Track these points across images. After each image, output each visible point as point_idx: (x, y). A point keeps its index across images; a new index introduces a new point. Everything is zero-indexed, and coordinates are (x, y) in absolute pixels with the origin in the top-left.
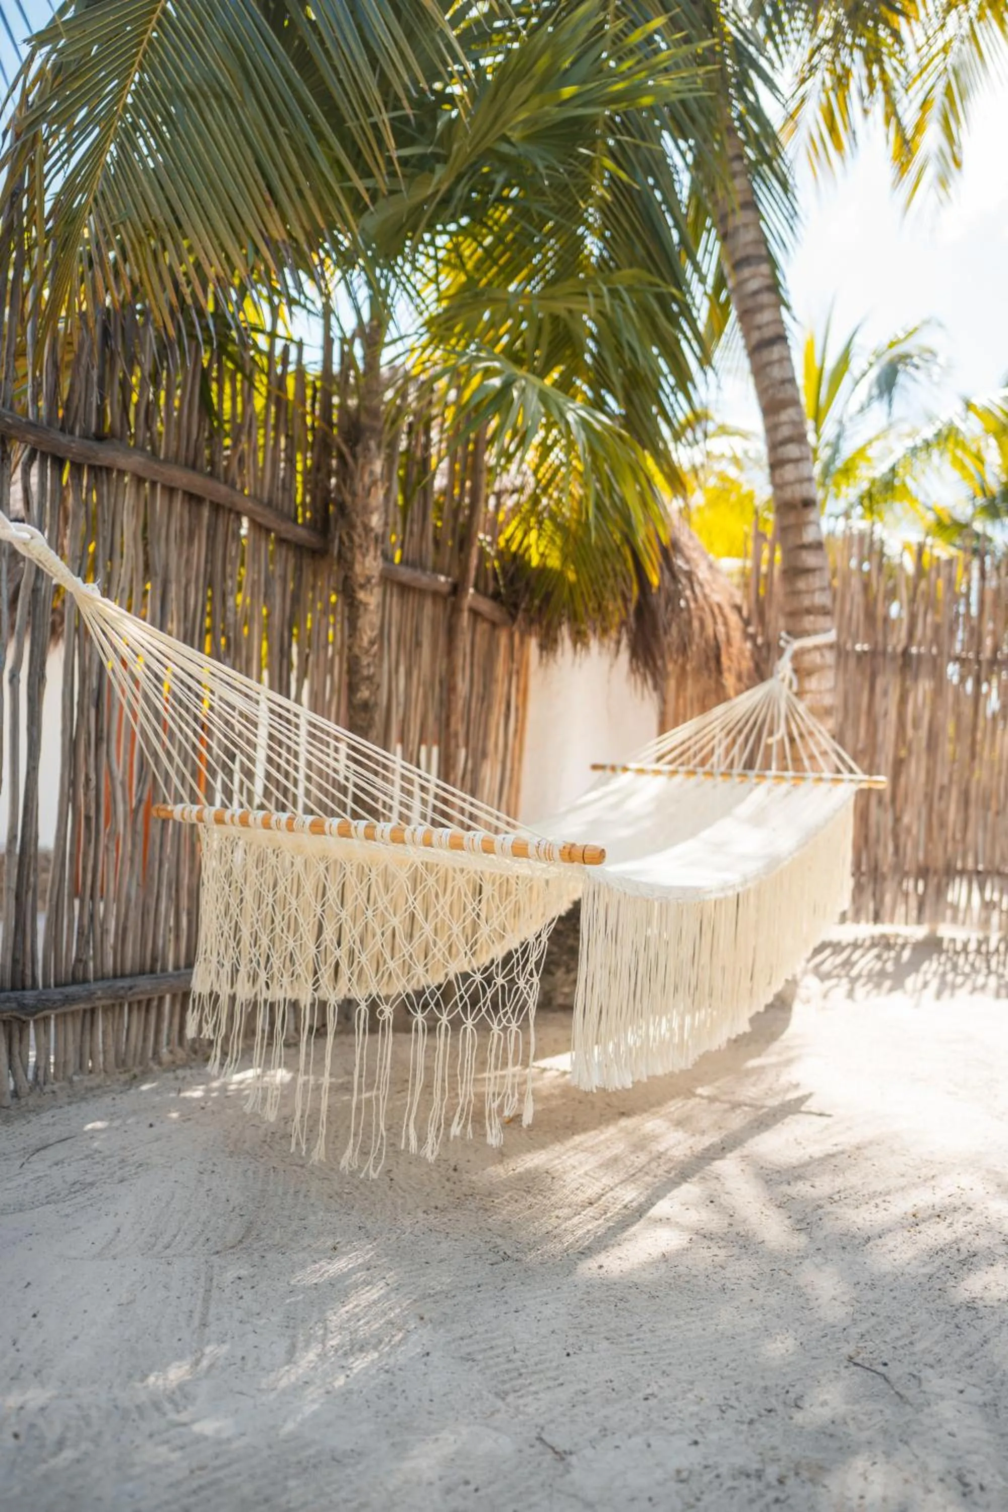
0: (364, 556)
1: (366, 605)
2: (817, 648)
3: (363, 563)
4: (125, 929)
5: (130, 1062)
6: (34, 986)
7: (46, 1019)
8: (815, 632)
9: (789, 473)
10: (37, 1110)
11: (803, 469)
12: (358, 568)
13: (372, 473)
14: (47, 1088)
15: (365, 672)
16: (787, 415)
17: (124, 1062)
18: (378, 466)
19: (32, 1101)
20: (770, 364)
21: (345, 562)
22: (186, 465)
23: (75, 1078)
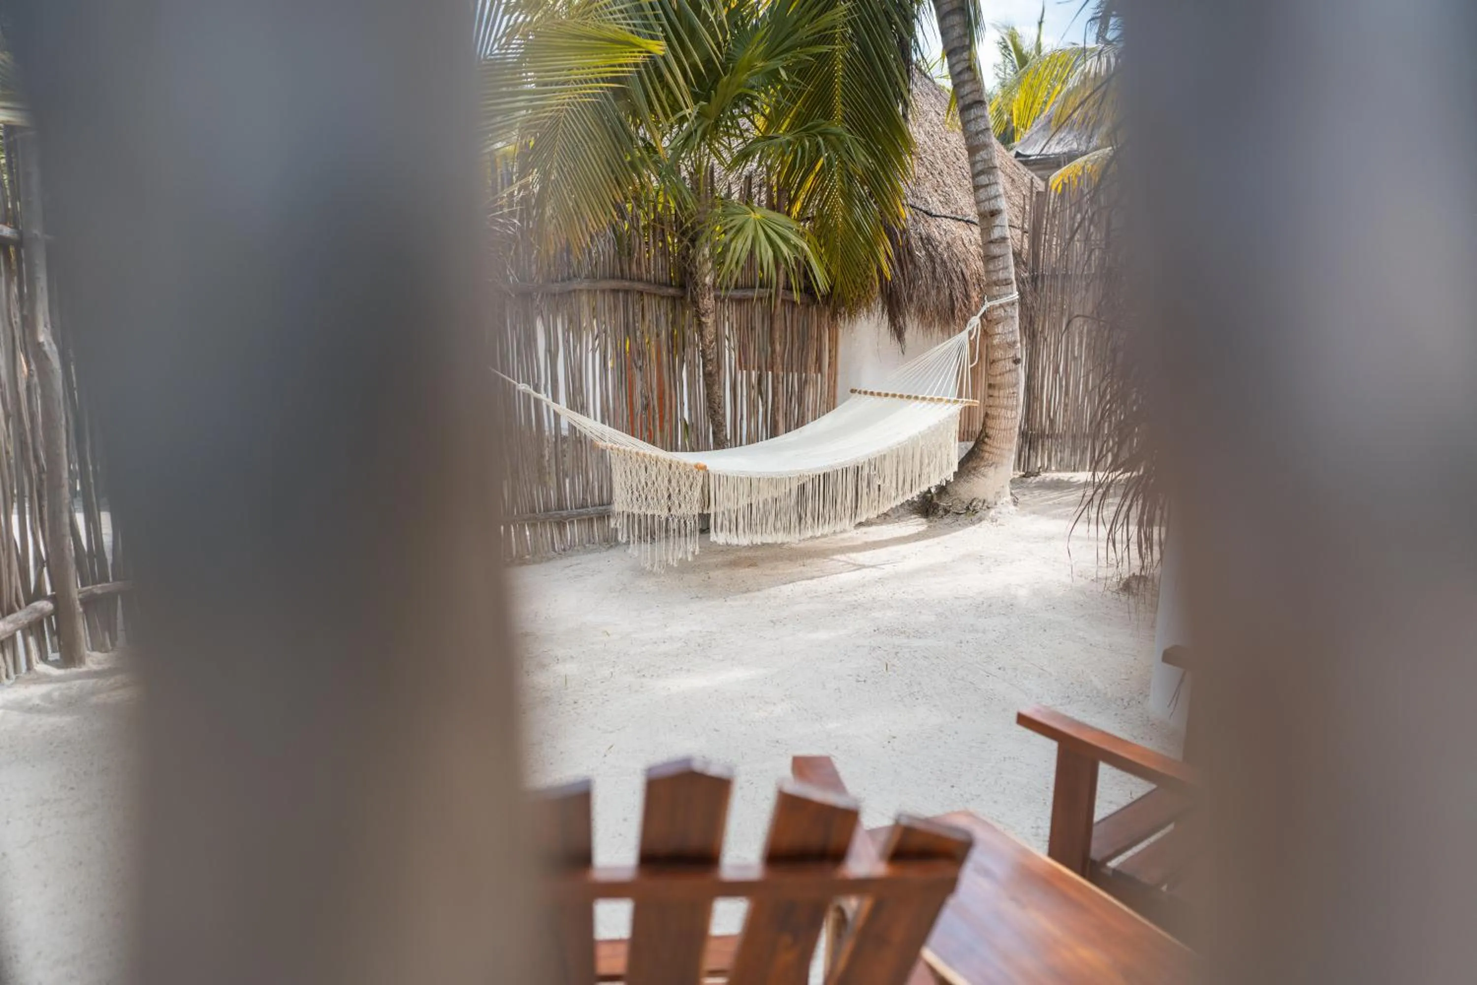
0: (703, 299)
1: (706, 323)
2: (1001, 306)
3: (703, 302)
4: (602, 486)
5: (610, 540)
6: (567, 509)
7: (573, 522)
8: (1000, 296)
9: (982, 194)
10: (571, 556)
11: (992, 191)
12: (701, 305)
13: (703, 255)
14: (576, 548)
15: (709, 358)
16: (983, 154)
17: (607, 541)
18: (707, 251)
19: (570, 552)
20: (969, 121)
21: (695, 302)
22: (610, 278)
23: (587, 545)
